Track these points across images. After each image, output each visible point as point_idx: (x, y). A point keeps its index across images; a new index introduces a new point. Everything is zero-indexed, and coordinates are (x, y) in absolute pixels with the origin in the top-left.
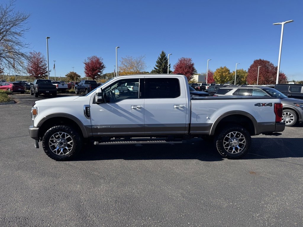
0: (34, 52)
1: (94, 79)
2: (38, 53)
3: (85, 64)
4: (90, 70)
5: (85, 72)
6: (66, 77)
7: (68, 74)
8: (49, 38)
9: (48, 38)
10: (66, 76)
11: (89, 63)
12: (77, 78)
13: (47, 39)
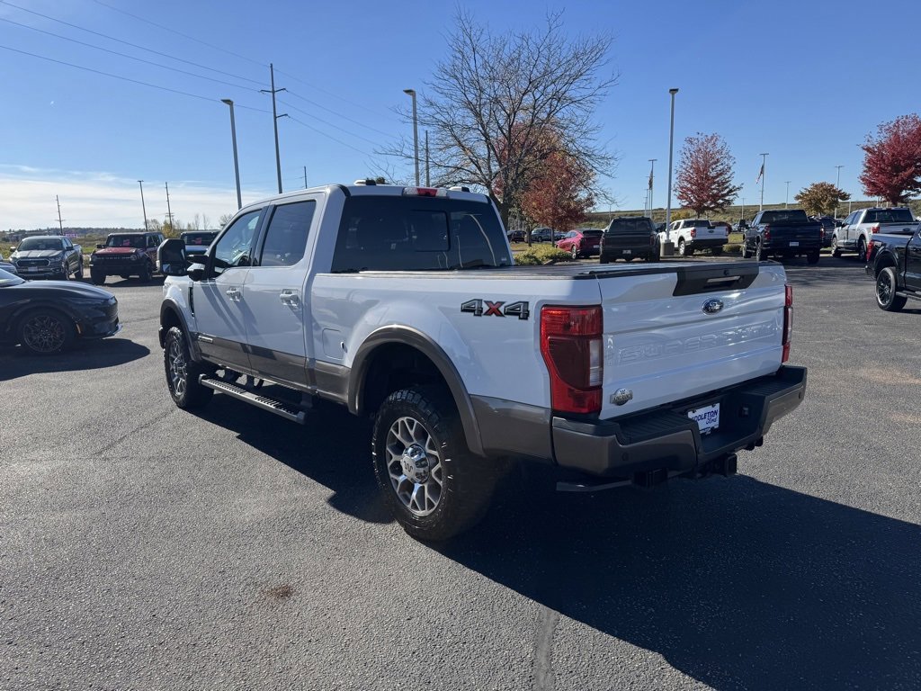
0: (696, 136)
1: (895, 204)
2: (712, 138)
3: (866, 152)
4: (882, 171)
5: (863, 180)
6: (797, 202)
7: (803, 191)
8: (676, 90)
9: (673, 91)
10: (798, 198)
11: (881, 145)
12: (837, 202)
13: (673, 94)
